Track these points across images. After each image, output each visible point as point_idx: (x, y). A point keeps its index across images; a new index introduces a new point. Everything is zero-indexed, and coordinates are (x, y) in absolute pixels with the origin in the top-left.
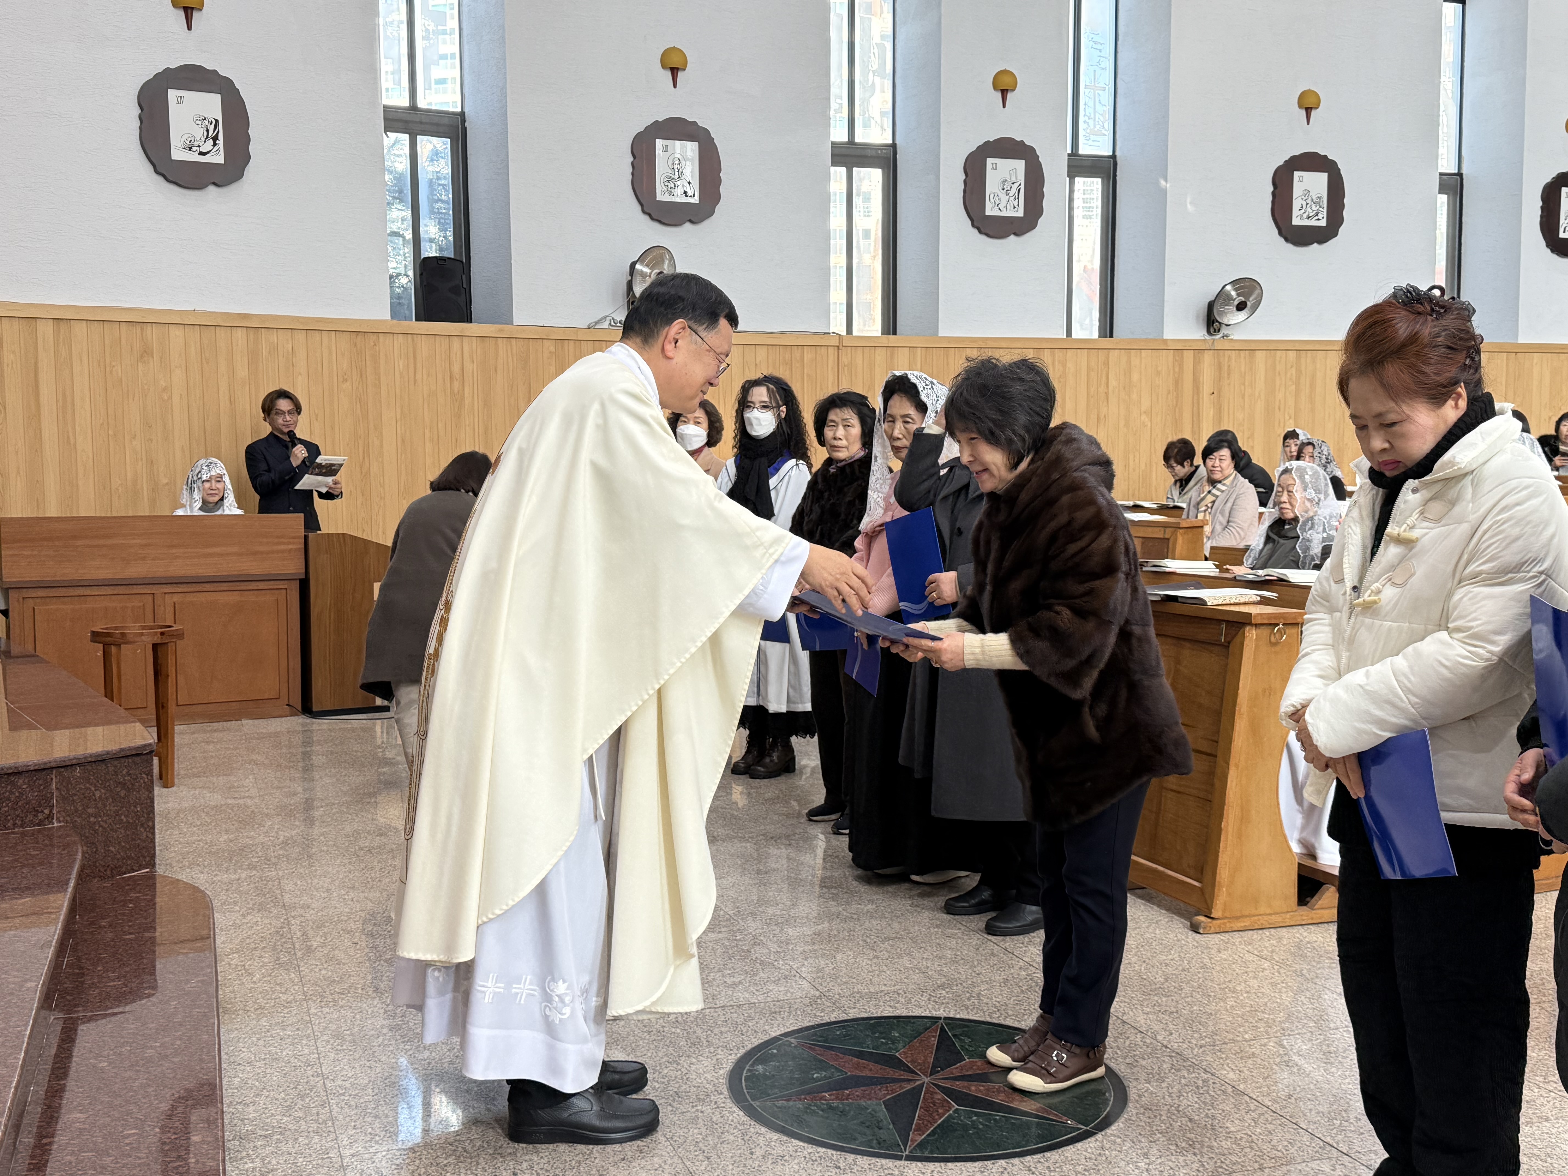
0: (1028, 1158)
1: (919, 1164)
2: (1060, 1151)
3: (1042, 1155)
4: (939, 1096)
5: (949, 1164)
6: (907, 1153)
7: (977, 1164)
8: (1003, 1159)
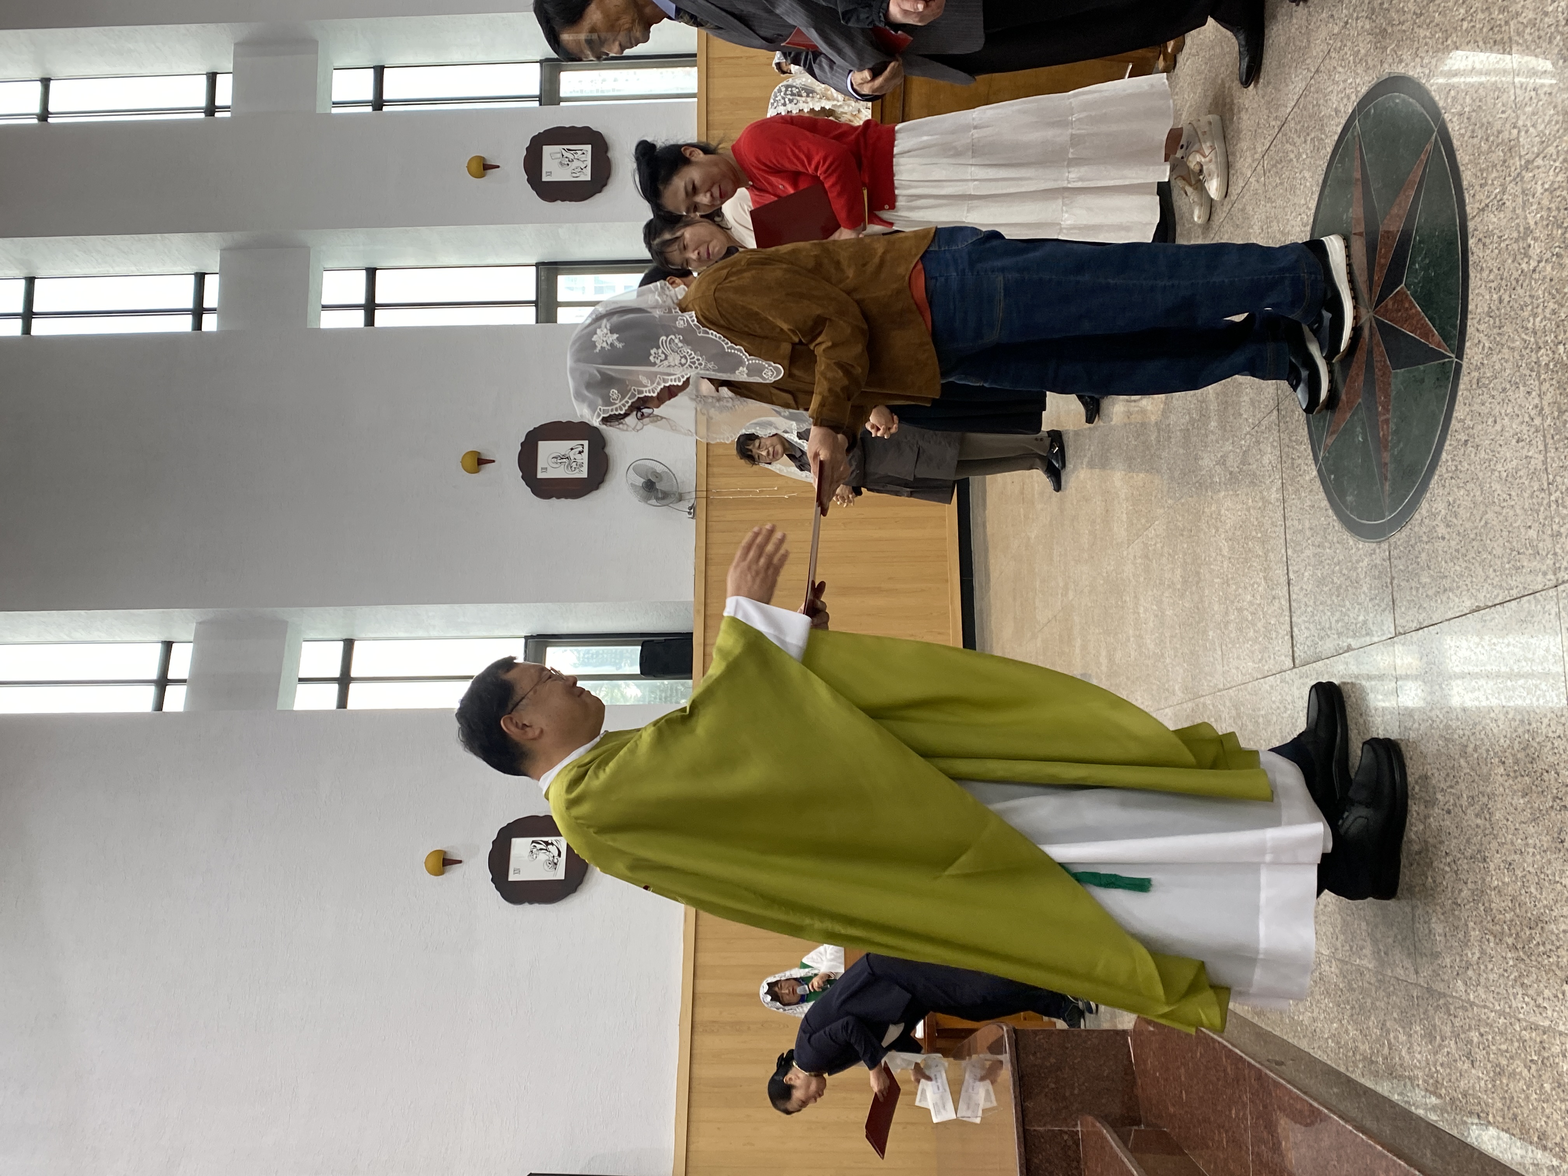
0: (1468, 209)
1: (1468, 344)
2: (1462, 168)
3: (1466, 192)
4: (1389, 302)
5: (1470, 307)
6: (1453, 356)
7: (1472, 273)
8: (1467, 241)
